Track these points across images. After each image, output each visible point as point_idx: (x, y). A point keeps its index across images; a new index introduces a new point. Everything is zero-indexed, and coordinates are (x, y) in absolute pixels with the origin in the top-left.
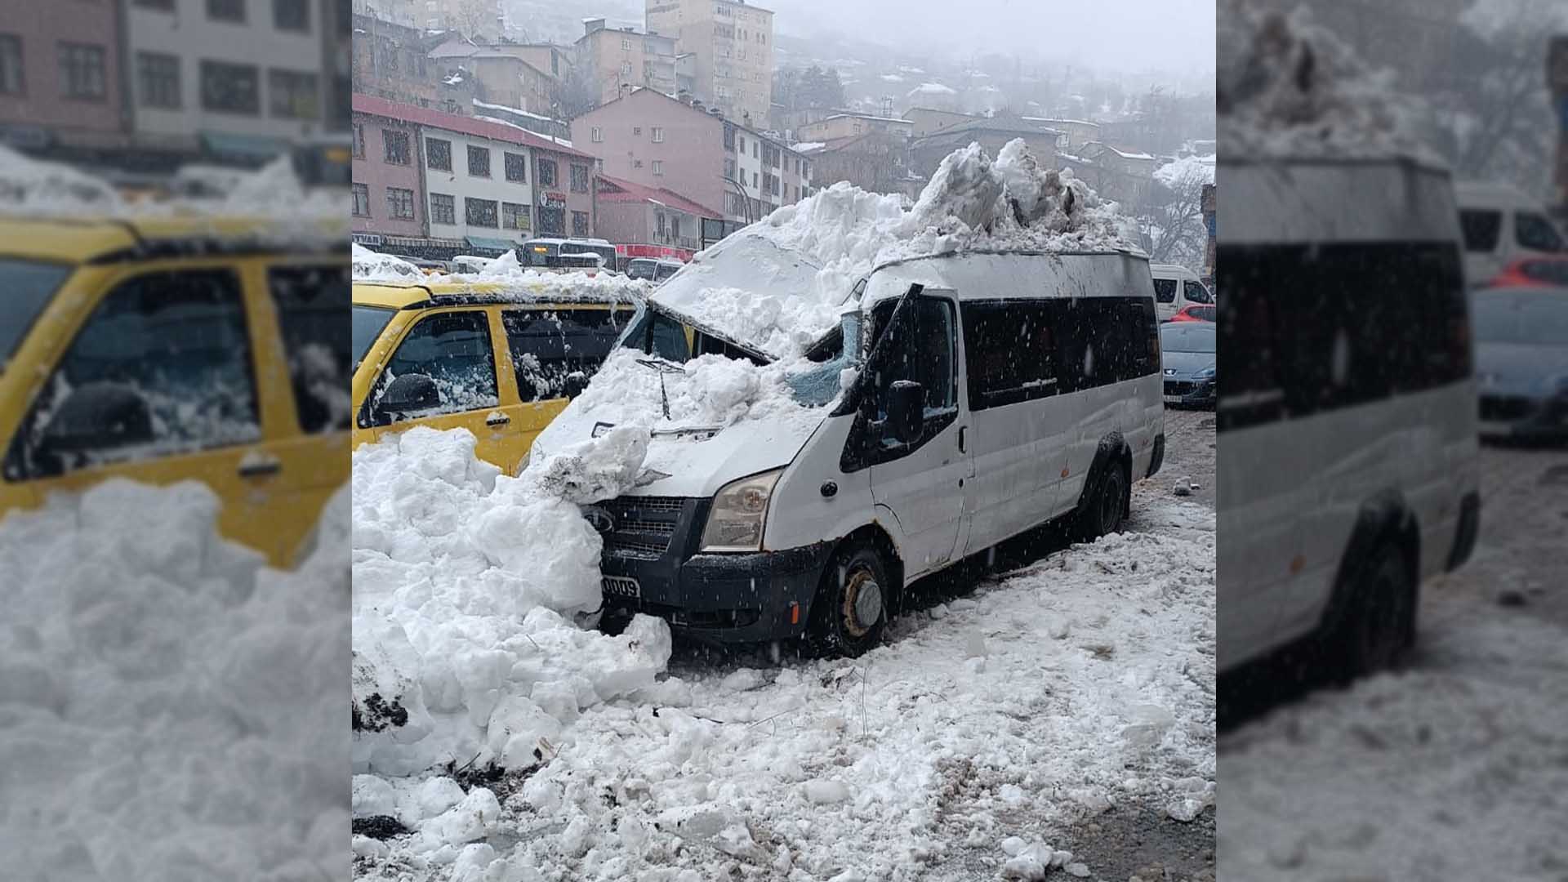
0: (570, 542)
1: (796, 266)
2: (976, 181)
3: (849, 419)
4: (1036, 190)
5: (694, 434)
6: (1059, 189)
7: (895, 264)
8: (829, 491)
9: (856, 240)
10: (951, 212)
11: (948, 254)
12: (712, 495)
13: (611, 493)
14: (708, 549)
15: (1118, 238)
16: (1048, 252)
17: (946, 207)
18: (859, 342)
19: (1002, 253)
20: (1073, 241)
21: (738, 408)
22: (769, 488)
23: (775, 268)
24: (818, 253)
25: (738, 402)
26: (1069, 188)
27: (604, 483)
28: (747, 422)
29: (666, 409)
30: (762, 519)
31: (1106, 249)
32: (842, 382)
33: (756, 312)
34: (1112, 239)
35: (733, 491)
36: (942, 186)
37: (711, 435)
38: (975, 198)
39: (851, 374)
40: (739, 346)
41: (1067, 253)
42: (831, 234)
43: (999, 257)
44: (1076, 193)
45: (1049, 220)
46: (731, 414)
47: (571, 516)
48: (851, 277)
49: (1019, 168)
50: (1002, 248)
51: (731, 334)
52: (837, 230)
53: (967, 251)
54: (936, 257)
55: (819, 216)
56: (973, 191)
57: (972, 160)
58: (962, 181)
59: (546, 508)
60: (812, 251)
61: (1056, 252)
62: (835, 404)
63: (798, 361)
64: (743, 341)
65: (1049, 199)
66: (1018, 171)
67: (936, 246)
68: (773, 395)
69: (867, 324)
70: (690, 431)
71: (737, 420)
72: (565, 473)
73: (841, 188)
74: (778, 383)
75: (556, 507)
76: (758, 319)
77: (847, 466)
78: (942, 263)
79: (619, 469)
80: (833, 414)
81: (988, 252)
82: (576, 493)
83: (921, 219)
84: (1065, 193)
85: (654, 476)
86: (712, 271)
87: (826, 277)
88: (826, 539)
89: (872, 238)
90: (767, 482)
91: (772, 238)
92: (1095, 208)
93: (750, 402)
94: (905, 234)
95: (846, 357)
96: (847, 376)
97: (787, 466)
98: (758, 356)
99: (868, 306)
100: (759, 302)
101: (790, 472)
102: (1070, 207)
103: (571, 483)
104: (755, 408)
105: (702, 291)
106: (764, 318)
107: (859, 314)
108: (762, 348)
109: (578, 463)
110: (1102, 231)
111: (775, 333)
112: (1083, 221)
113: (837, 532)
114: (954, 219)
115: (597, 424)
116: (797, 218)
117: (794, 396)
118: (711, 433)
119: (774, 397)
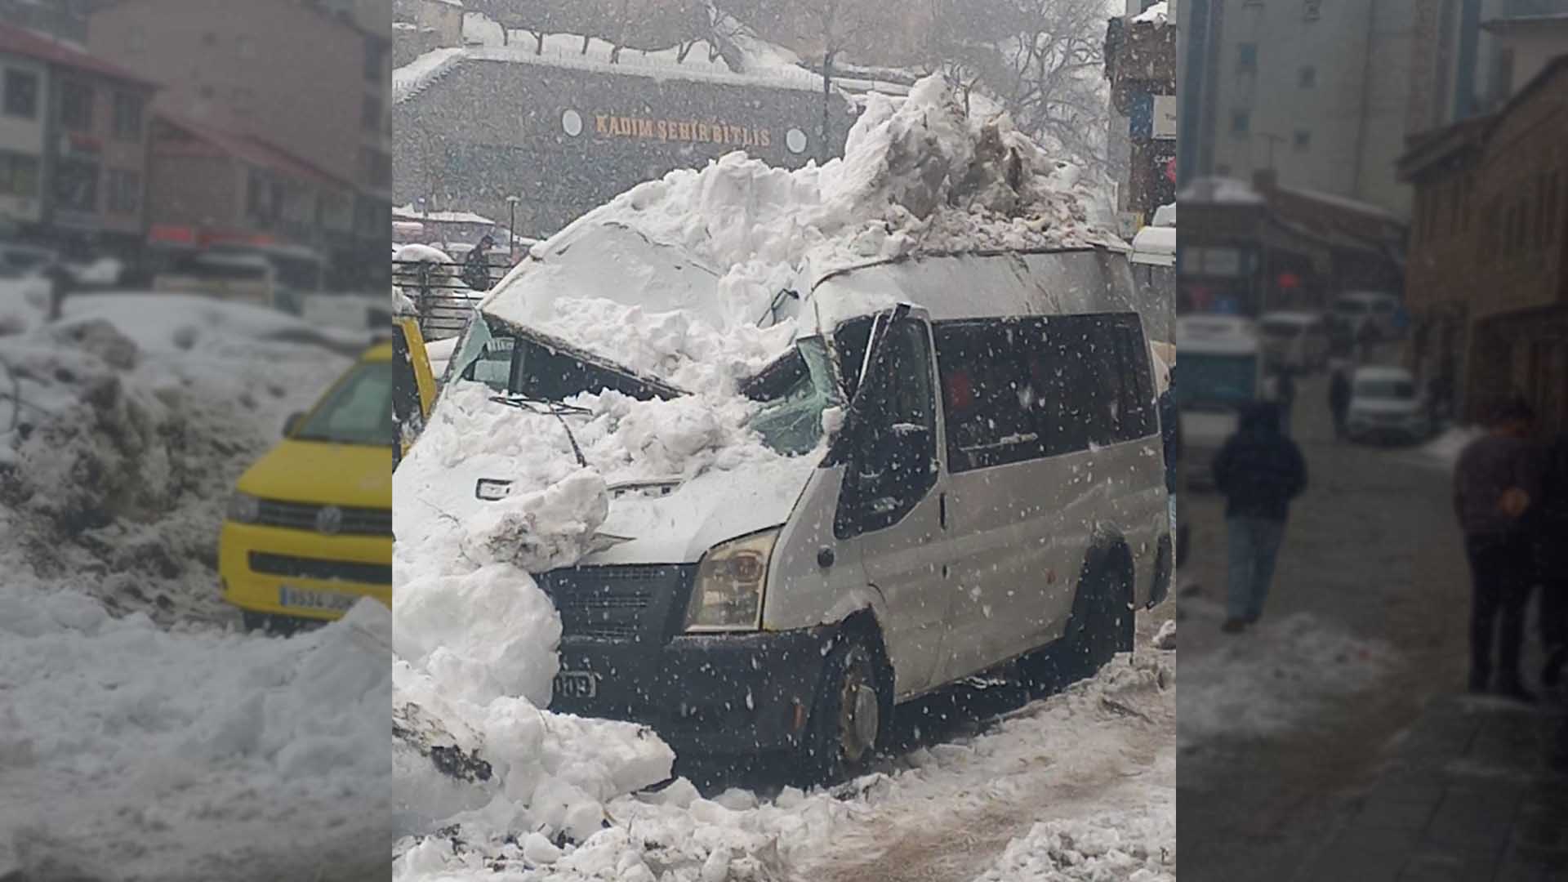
0: (534, 617)
1: (679, 268)
2: (922, 157)
3: (840, 469)
4: (968, 153)
5: (640, 491)
6: (1001, 150)
7: (843, 272)
8: (825, 560)
9: (766, 235)
10: (892, 200)
11: (900, 259)
12: (696, 560)
13: (570, 558)
14: (692, 628)
15: (1089, 226)
16: (1008, 250)
17: (886, 193)
18: (831, 376)
19: (956, 254)
20: (1036, 233)
21: (703, 456)
22: (766, 554)
23: (649, 270)
24: (712, 252)
25: (702, 448)
26: (1013, 150)
27: (562, 544)
28: (715, 472)
29: (581, 460)
30: (760, 591)
31: (1080, 244)
32: (825, 424)
33: (656, 333)
34: (1081, 227)
35: (724, 554)
36: (881, 165)
37: (666, 491)
38: (921, 182)
39: (835, 414)
40: (639, 379)
41: (1032, 252)
42: (732, 226)
43: (954, 259)
44: (1021, 156)
45: (988, 196)
46: (694, 464)
47: (527, 587)
48: (769, 287)
49: (942, 120)
50: (958, 248)
51: (625, 363)
52: (741, 220)
53: (922, 255)
54: (887, 262)
55: (711, 198)
56: (918, 170)
57: (915, 130)
58: (905, 157)
59: (500, 575)
60: (701, 248)
61: (1017, 251)
62: (821, 451)
63: (733, 400)
64: (645, 371)
65: (987, 165)
66: (940, 124)
67: (884, 248)
68: (740, 441)
69: (833, 353)
70: (635, 487)
71: (702, 471)
72: (520, 532)
73: (734, 160)
74: (741, 426)
75: (509, 575)
76: (659, 343)
77: (840, 531)
78: (893, 271)
79: (582, 527)
80: (822, 464)
81: (941, 254)
82: (529, 558)
83: (853, 209)
84: (1008, 156)
86: (561, 273)
87: (736, 287)
88: (828, 619)
89: (792, 234)
90: (763, 544)
91: (640, 229)
92: (1046, 175)
93: (714, 449)
94: (831, 228)
95: (821, 395)
96: (832, 417)
97: (783, 525)
98: (669, 394)
99: (827, 329)
100: (659, 319)
101: (786, 533)
102: (1016, 176)
103: (524, 546)
104: (723, 456)
105: (560, 302)
106: (665, 343)
107: (818, 338)
108: (673, 381)
109: (532, 520)
110: (1065, 213)
111: (685, 363)
112: (1036, 198)
113: (834, 614)
114: (900, 210)
115: (480, 481)
116: (670, 200)
117: (764, 442)
118: (666, 488)
119: (743, 444)
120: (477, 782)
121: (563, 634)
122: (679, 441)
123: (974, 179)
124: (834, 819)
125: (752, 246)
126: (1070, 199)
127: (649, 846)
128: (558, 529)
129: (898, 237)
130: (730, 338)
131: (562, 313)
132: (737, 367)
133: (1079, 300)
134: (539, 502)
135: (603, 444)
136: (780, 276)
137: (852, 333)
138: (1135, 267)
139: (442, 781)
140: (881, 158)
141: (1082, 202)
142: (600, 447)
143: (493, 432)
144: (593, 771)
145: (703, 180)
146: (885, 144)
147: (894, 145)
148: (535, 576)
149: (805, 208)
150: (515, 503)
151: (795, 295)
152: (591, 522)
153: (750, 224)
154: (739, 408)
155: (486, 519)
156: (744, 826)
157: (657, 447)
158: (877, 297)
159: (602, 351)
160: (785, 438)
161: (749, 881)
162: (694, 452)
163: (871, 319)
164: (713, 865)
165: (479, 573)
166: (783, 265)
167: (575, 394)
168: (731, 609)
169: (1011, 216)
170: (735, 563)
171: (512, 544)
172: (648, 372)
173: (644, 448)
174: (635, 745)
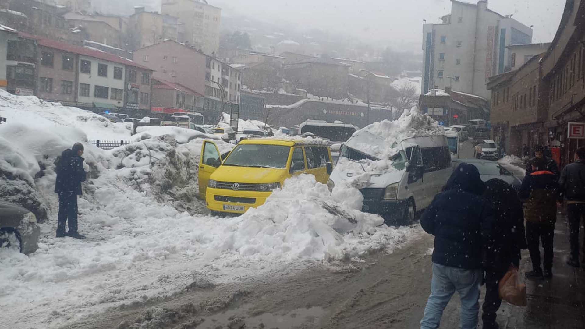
1: (377, 139)
3: (408, 173)
6: (426, 119)
7: (406, 140)
8: (406, 188)
9: (391, 133)
11: (414, 137)
12: (385, 187)
13: (365, 186)
14: (385, 199)
17: (411, 126)
18: (406, 157)
19: (423, 137)
20: (434, 133)
23: (372, 139)
24: (382, 136)
27: (364, 184)
28: (387, 173)
29: (364, 170)
30: (396, 193)
31: (440, 135)
32: (405, 165)
33: (374, 149)
34: (440, 132)
35: (390, 186)
36: (410, 122)
41: (434, 136)
42: (386, 132)
44: (430, 120)
45: (425, 126)
46: (384, 172)
47: (358, 191)
48: (392, 142)
50: (423, 135)
51: (369, 154)
52: (387, 130)
53: (417, 137)
54: (412, 138)
55: (382, 127)
58: (414, 120)
59: (353, 189)
60: (380, 135)
61: (431, 136)
62: (405, 169)
63: (388, 161)
64: (373, 156)
65: (425, 121)
67: (412, 135)
69: (405, 153)
70: (374, 175)
71: (385, 172)
73: (385, 121)
74: (391, 165)
75: (355, 189)
77: (409, 183)
78: (413, 140)
79: (367, 182)
80: (405, 172)
81: (420, 136)
82: (358, 186)
83: (406, 129)
84: (428, 120)
85: (371, 184)
86: (358, 139)
87: (386, 142)
88: (406, 198)
89: (396, 133)
90: (397, 185)
91: (370, 132)
93: (387, 169)
94: (402, 132)
95: (404, 160)
96: (407, 164)
97: (399, 182)
98: (378, 160)
99: (404, 149)
100: (375, 147)
101: (400, 183)
102: (429, 123)
103: (358, 185)
104: (389, 170)
105: (358, 144)
106: (376, 151)
107: (403, 151)
108: (377, 157)
109: (358, 180)
110: (437, 129)
111: (379, 154)
112: (433, 127)
113: (408, 197)
114: (414, 129)
115: (347, 174)
116: (375, 127)
117: (395, 168)
118: (379, 175)
119: (392, 168)
120: (356, 224)
122: (382, 168)
123: (422, 124)
124: (411, 231)
125: (389, 135)
126: (438, 127)
127: (385, 235)
128: (363, 182)
129: (414, 134)
130: (387, 151)
131: (358, 146)
132: (388, 155)
133: (441, 144)
134: (359, 177)
135: (368, 168)
136: (394, 140)
137: (408, 150)
138: (448, 138)
139: (350, 223)
140: (410, 120)
141: (440, 128)
142: (367, 168)
143: (349, 165)
144: (372, 222)
145: (380, 124)
146: (411, 118)
147: (413, 118)
148: (360, 190)
149: (398, 128)
150: (355, 178)
151: (397, 143)
152: (368, 181)
153: (389, 131)
154: (390, 162)
155: (351, 180)
156: (398, 232)
157: (377, 168)
158: (412, 144)
159: (366, 152)
160: (399, 167)
161: (402, 242)
162: (384, 169)
163: (411, 148)
164: (396, 239)
165: (350, 189)
166: (395, 138)
167: (361, 159)
168: (391, 196)
169: (428, 130)
170: (392, 188)
171: (355, 184)
172: (374, 156)
173: (375, 168)
174: (377, 218)
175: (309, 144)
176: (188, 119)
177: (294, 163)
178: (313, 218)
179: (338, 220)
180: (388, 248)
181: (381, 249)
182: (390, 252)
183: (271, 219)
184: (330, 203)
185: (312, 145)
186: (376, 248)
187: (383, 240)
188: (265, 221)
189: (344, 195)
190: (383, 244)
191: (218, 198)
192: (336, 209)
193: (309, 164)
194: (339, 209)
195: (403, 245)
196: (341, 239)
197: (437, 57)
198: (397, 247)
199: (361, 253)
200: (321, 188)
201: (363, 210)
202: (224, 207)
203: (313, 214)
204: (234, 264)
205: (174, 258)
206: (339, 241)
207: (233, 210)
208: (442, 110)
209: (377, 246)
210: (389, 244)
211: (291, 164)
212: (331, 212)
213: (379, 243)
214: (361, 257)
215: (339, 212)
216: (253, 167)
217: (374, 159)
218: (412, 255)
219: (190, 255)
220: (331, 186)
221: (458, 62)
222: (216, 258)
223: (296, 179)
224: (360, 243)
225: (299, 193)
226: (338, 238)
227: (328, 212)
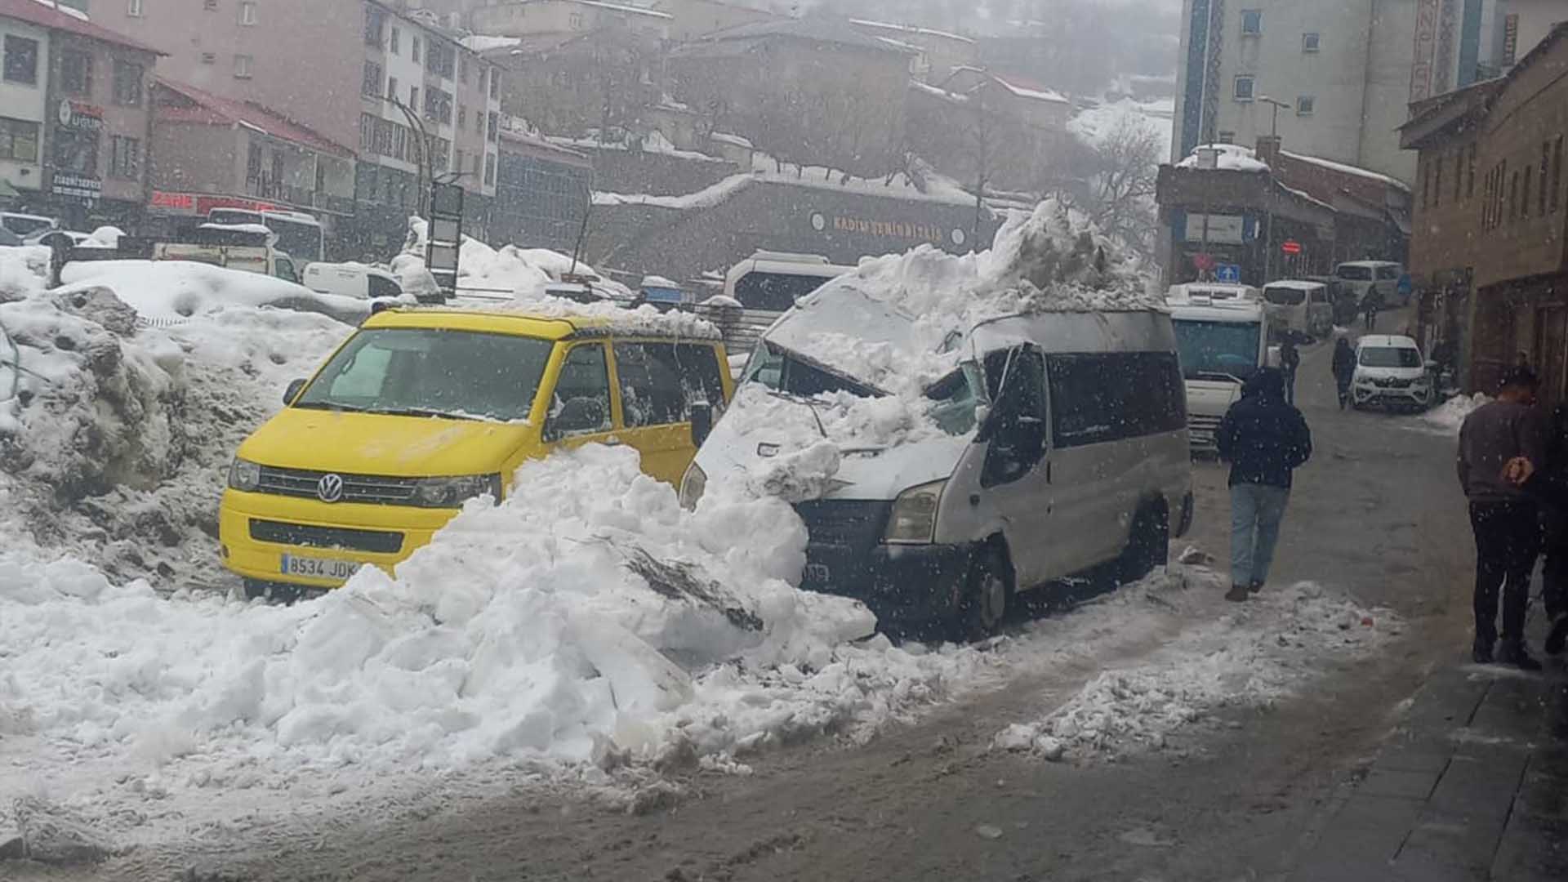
0: (791, 530)
1: (887, 316)
2: (1042, 250)
3: (986, 445)
4: (1071, 248)
5: (860, 454)
6: (1091, 248)
7: (991, 321)
8: (975, 501)
9: (942, 297)
10: (1022, 277)
11: (1026, 314)
12: (893, 498)
13: (814, 495)
14: (890, 541)
15: (1146, 296)
16: (1095, 310)
17: (1019, 272)
18: (981, 386)
19: (1062, 312)
20: (1113, 299)
21: (900, 434)
22: (937, 495)
23: (868, 316)
24: (909, 306)
25: (899, 429)
26: (1100, 247)
27: (811, 485)
28: (907, 443)
29: (823, 433)
30: (933, 519)
31: (1140, 307)
32: (977, 416)
33: (872, 356)
34: (1140, 296)
35: (910, 494)
38: (1041, 266)
39: (983, 410)
40: (861, 384)
41: (1109, 311)
42: (922, 290)
43: (1060, 315)
44: (1105, 250)
45: (1083, 275)
46: (894, 438)
47: (788, 511)
48: (943, 329)
49: (1055, 227)
50: (1063, 308)
51: (852, 373)
52: (927, 286)
53: (1041, 311)
54: (1019, 316)
55: (908, 273)
56: (1040, 258)
57: (1038, 233)
59: (771, 503)
60: (901, 304)
61: (1100, 310)
62: (974, 433)
63: (919, 399)
64: (865, 379)
65: (1083, 256)
66: (1054, 230)
67: (1017, 306)
68: (923, 424)
69: (983, 371)
70: (857, 451)
71: (899, 443)
72: (784, 477)
73: (921, 249)
74: (924, 415)
75: (776, 503)
76: (873, 362)
77: (984, 482)
78: (1022, 322)
79: (823, 475)
80: (975, 441)
81: (1052, 312)
82: (790, 493)
83: (998, 283)
84: (1096, 251)
85: (842, 484)
86: (814, 316)
87: (923, 329)
88: (975, 538)
89: (959, 296)
90: (935, 490)
91: (864, 290)
92: (1120, 263)
93: (907, 429)
94: (983, 293)
95: (974, 397)
96: (981, 411)
97: (948, 478)
98: (879, 394)
99: (980, 357)
100: (875, 347)
101: (950, 483)
102: (1101, 263)
103: (788, 486)
104: (912, 434)
105: (812, 335)
106: (877, 362)
107: (973, 362)
108: (881, 386)
109: (792, 469)
110: (1131, 287)
111: (890, 375)
112: (1115, 277)
113: (982, 533)
114: (1027, 283)
115: (761, 445)
116: (883, 273)
117: (938, 426)
118: (876, 453)
119: (925, 426)
120: (754, 631)
121: (810, 540)
122: (885, 423)
123: (1073, 265)
124: (975, 663)
125: (934, 303)
126: (1134, 279)
127: (860, 676)
128: (808, 476)
129: (1025, 300)
130: (918, 361)
131: (814, 341)
132: (923, 378)
133: (1139, 343)
134: (797, 459)
135: (838, 424)
136: (950, 323)
137: (994, 360)
138: (1174, 321)
139: (733, 630)
140: (1016, 250)
141: (1142, 281)
142: (834, 426)
143: (768, 415)
144: (826, 627)
145: (904, 261)
146: (1019, 242)
147: (1025, 241)
148: (793, 505)
149: (968, 280)
150: (782, 459)
151: (960, 335)
152: (828, 472)
153: (933, 289)
154: (923, 404)
155: (763, 469)
156: (919, 665)
157: (872, 425)
158: (1012, 337)
159: (838, 366)
160: (951, 423)
161: (922, 700)
162: (894, 431)
163: (1007, 351)
164: (899, 689)
165: (759, 501)
166: (953, 316)
167: (821, 392)
168: (914, 529)
169: (1097, 288)
170: (917, 501)
171: (779, 484)
172: (867, 380)
173: (863, 427)
174: (852, 613)
175: (636, 334)
176: (264, 236)
177: (563, 401)
178: (580, 605)
179: (685, 614)
180: (860, 722)
181: (833, 726)
182: (862, 735)
183: (427, 609)
184: (669, 555)
185: (650, 335)
186: (813, 721)
187: (848, 694)
188: (401, 615)
189: (735, 525)
190: (842, 708)
191: (263, 530)
192: (684, 576)
193: (631, 408)
194: (696, 576)
195: (925, 710)
196: (682, 688)
197: (1233, 23)
198: (902, 719)
199: (746, 740)
200: (647, 497)
201: (808, 582)
202: (284, 562)
203: (590, 590)
204: (231, 774)
205: (19, 751)
206: (673, 694)
207: (316, 574)
208: (1239, 221)
209: (816, 715)
210: (870, 707)
211: (552, 406)
212: (657, 586)
213: (825, 704)
214: (742, 754)
215: (694, 588)
216: (407, 414)
217: (862, 391)
218: (940, 749)
219: (88, 742)
220: (692, 488)
221: (1311, 43)
222: (182, 751)
223: (566, 462)
224: (753, 701)
225: (565, 514)
226: (669, 682)
227: (647, 583)
